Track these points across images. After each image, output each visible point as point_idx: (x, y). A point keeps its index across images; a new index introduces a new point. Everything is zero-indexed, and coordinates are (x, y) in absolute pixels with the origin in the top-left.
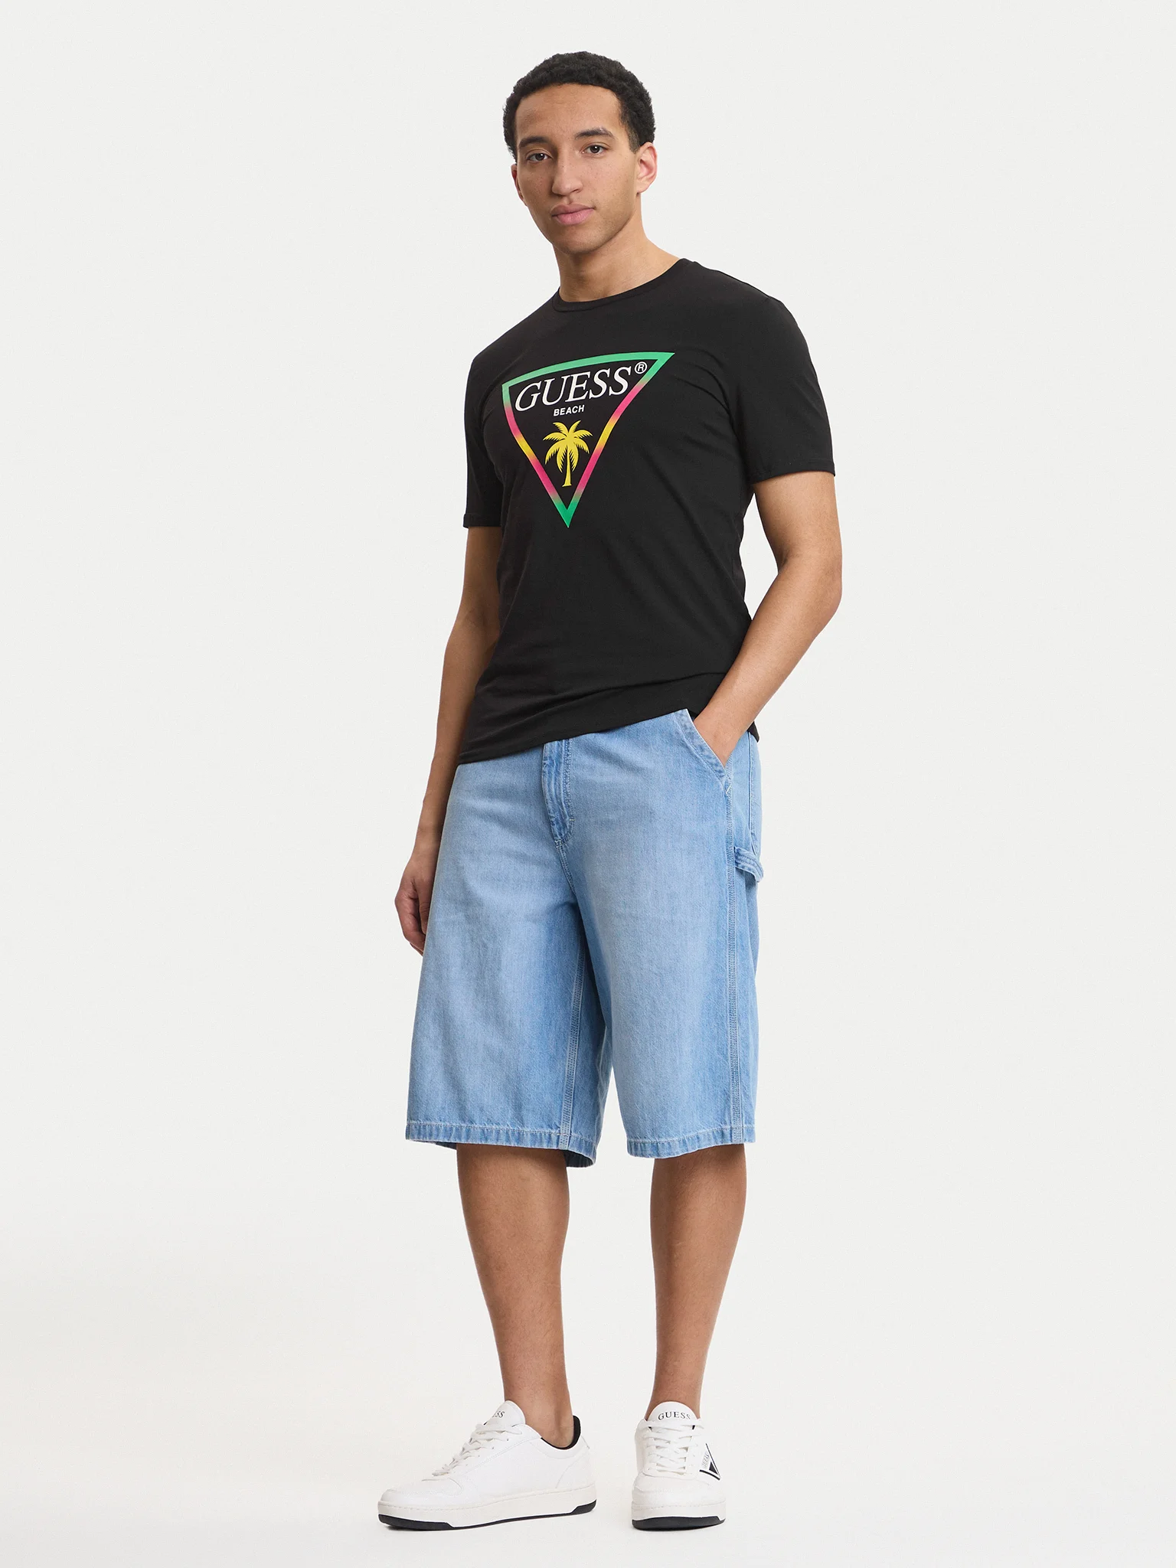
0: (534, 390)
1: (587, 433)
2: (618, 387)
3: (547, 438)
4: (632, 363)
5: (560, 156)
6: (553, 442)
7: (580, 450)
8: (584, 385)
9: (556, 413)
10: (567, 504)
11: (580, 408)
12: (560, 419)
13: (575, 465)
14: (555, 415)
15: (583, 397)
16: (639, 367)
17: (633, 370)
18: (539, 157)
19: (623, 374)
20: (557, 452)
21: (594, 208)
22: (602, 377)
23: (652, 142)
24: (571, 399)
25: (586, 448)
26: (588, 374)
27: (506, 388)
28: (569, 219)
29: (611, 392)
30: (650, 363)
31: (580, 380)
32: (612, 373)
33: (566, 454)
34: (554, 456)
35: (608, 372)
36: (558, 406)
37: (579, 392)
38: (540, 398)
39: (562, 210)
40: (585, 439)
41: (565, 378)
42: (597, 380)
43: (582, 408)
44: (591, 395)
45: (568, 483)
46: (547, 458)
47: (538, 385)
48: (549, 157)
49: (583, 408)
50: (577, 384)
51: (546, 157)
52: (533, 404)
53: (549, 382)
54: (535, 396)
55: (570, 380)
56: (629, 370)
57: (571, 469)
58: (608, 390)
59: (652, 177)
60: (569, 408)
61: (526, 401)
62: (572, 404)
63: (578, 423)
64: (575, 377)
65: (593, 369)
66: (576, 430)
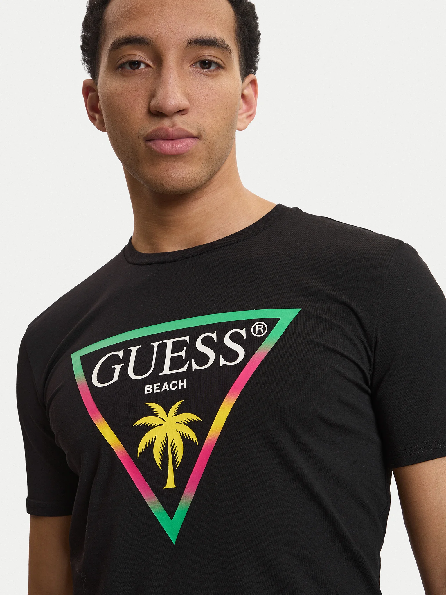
0: (115, 360)
1: (193, 417)
2: (232, 355)
3: (138, 423)
4: (247, 324)
5: (165, 64)
6: (147, 428)
7: (186, 440)
8: (183, 354)
9: (148, 389)
10: (171, 513)
11: (181, 384)
12: (153, 398)
13: (179, 460)
14: (146, 393)
15: (184, 369)
16: (257, 329)
17: (248, 332)
18: (134, 65)
19: (235, 338)
20: (153, 443)
21: (198, 137)
22: (207, 342)
23: (255, 73)
24: (166, 371)
25: (193, 437)
26: (187, 338)
27: (76, 358)
28: (168, 147)
29: (223, 362)
30: (272, 323)
31: (176, 348)
32: (221, 337)
33: (166, 444)
34: (150, 447)
35: (214, 336)
36: (151, 380)
37: (176, 363)
38: (125, 370)
39: (162, 133)
40: (191, 424)
41: (156, 344)
42: (200, 346)
43: (183, 384)
44: (195, 367)
45: (170, 483)
46: (140, 450)
47: (121, 354)
48: (148, 66)
49: (185, 384)
50: (173, 352)
51: (142, 66)
52: (116, 378)
53: (134, 350)
54: (118, 368)
55: (162, 348)
56: (243, 332)
57: (174, 465)
58: (217, 360)
59: (251, 116)
60: (166, 384)
61: (104, 375)
62: (169, 378)
63: (179, 403)
64: (169, 343)
65: (194, 332)
66: (178, 412)
